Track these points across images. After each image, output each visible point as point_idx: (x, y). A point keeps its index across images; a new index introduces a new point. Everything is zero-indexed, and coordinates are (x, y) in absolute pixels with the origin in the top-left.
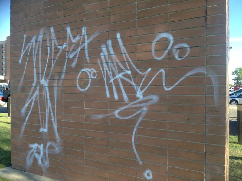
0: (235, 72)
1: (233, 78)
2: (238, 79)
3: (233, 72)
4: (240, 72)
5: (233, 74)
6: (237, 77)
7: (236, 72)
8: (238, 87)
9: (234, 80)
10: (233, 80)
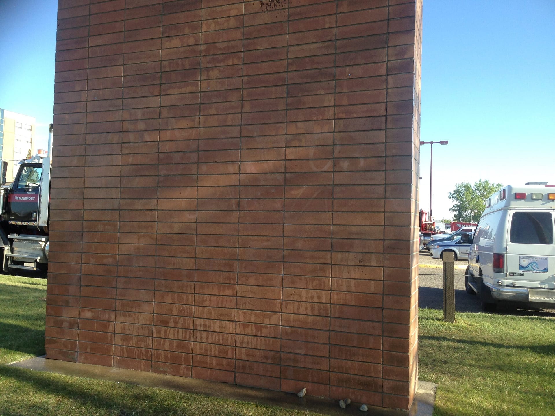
0: (456, 192)
1: (451, 207)
2: (460, 209)
3: (452, 193)
4: (466, 194)
5: (450, 198)
6: (459, 204)
7: (457, 194)
8: (459, 225)
9: (454, 210)
10: (450, 209)
